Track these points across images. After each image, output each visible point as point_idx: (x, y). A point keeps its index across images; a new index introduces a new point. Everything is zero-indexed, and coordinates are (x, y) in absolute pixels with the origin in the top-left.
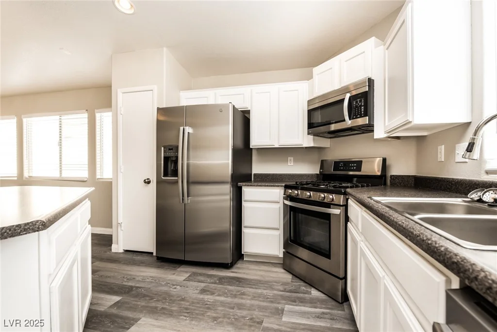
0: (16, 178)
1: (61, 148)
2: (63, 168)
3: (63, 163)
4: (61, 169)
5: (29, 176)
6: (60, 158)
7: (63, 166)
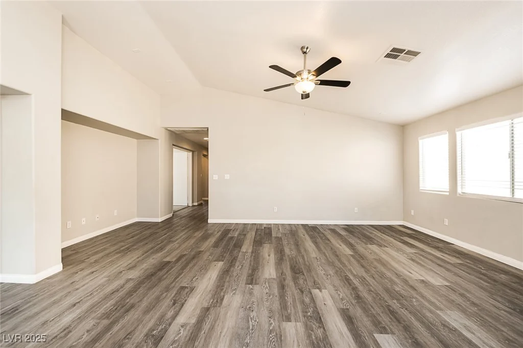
0: (448, 194)
1: (513, 160)
2: (515, 187)
3: (515, 180)
4: (513, 187)
5: (462, 193)
6: (513, 174)
7: (515, 184)
